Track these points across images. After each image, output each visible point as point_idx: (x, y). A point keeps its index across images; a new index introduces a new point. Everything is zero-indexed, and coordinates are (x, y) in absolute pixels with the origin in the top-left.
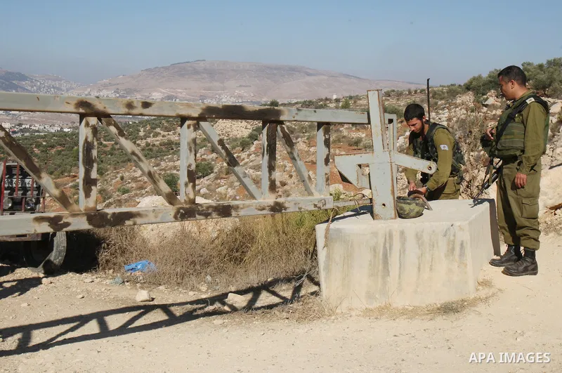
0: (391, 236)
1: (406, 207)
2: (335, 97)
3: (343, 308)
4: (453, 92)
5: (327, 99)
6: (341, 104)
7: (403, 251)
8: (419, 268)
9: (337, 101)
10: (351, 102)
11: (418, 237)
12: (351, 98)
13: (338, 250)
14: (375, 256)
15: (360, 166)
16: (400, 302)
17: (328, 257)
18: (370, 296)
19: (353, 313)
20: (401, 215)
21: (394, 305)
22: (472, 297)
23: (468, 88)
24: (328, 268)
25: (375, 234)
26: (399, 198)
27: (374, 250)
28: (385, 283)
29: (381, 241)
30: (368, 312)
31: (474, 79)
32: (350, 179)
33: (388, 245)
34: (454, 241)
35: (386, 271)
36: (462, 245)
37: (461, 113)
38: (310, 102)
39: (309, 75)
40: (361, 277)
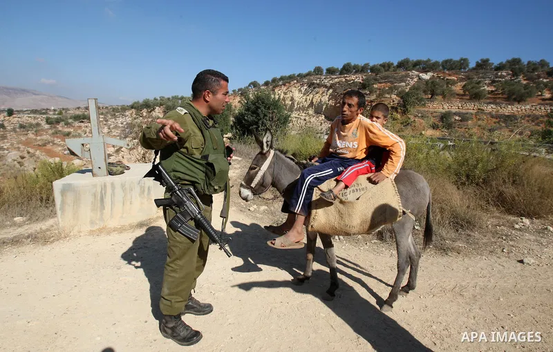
0: (105, 186)
1: (114, 169)
2: (53, 108)
3: (75, 231)
4: (124, 109)
5: (48, 109)
6: (57, 112)
7: (113, 194)
8: (123, 204)
9: (55, 110)
10: (64, 112)
11: (123, 186)
12: (63, 109)
13: (70, 197)
14: (95, 199)
15: (83, 145)
16: (112, 224)
17: (63, 202)
18: (92, 222)
19: (82, 234)
20: (111, 173)
21: (109, 226)
22: (155, 216)
23: (132, 107)
24: (62, 209)
25: (95, 186)
26: (109, 163)
27: (95, 195)
28: (102, 214)
29: (99, 190)
30: (91, 233)
31: (135, 103)
32: (76, 153)
33: (103, 192)
34: (144, 187)
35: (103, 207)
36: (149, 188)
37: (129, 120)
38: (36, 110)
39: (35, 94)
40: (86, 212)
